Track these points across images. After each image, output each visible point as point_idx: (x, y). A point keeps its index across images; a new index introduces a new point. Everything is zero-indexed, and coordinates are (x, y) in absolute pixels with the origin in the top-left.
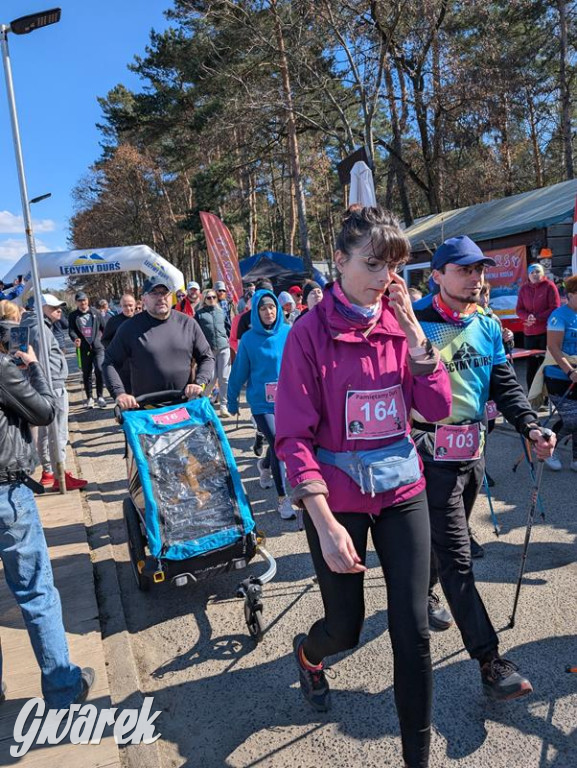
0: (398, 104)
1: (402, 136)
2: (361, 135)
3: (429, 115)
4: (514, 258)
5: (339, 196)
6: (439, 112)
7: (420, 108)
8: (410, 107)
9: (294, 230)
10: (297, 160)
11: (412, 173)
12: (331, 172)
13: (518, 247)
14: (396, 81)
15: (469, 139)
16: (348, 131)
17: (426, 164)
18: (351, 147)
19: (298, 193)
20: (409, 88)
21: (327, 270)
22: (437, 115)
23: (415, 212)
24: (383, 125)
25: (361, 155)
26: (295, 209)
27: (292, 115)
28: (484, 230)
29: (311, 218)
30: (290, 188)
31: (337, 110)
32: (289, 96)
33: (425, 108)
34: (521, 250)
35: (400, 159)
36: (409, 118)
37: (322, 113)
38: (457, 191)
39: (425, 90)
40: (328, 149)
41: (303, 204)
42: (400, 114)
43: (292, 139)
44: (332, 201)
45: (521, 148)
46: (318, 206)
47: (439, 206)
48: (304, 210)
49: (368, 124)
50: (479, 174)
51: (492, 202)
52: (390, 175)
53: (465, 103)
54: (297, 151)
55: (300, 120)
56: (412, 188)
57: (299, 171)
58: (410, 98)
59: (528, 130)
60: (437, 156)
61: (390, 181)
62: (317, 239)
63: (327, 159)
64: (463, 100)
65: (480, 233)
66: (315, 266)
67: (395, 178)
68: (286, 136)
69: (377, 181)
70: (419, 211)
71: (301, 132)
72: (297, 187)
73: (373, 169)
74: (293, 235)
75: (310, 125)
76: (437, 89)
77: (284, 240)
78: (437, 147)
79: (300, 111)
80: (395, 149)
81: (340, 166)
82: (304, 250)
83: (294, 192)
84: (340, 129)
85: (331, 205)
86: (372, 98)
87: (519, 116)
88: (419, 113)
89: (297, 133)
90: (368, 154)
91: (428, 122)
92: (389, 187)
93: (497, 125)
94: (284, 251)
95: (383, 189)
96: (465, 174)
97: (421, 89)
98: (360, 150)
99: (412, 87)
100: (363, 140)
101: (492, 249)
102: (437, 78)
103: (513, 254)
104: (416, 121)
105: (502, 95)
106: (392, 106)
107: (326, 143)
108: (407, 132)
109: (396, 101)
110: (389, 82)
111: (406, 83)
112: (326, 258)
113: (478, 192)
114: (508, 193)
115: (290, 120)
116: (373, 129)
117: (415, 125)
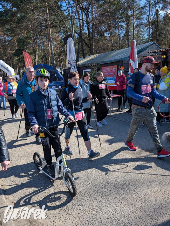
0: (81, 21)
1: (82, 31)
2: (70, 30)
3: (90, 26)
4: (114, 69)
5: (64, 48)
6: (93, 25)
7: (88, 23)
8: (85, 22)
9: (50, 58)
10: (51, 36)
11: (85, 43)
12: (61, 41)
13: (115, 66)
14: (81, 14)
15: (101, 34)
16: (66, 28)
17: (89, 40)
18: (68, 33)
19: (51, 46)
20: (84, 16)
21: (60, 71)
22: (93, 26)
23: (86, 55)
24: (77, 27)
25: (70, 36)
26: (50, 51)
27: (49, 21)
28: (106, 60)
29: (55, 54)
30: (49, 45)
31: (63, 21)
32: (48, 15)
33: (89, 23)
34: (115, 67)
35: (82, 38)
36: (84, 26)
37: (58, 22)
38: (98, 49)
39: (89, 18)
40: (60, 33)
41: (53, 50)
42: (82, 24)
43: (49, 29)
44: (61, 50)
45: (116, 38)
46: (57, 51)
47: (93, 53)
48: (53, 51)
49: (72, 26)
50: (104, 44)
51: (108, 53)
52: (79, 42)
53: (100, 23)
54: (51, 33)
55: (51, 23)
56: (85, 47)
57: (51, 40)
58: (85, 20)
59: (117, 33)
60: (92, 38)
61: (79, 44)
62: (57, 61)
63: (60, 36)
64: (100, 22)
65: (105, 61)
66: (56, 69)
67: (80, 44)
68: (47, 28)
69: (75, 44)
70: (87, 54)
71: (52, 27)
72: (51, 44)
73: (74, 40)
74: (49, 59)
75: (55, 25)
76: (93, 18)
77: (47, 61)
78: (92, 35)
79: (52, 20)
80: (80, 35)
81: (64, 39)
82: (53, 64)
83: (50, 46)
84: (64, 27)
85: (61, 51)
86: (74, 19)
87: (116, 28)
88: (87, 24)
89: (51, 28)
90: (72, 36)
91: (90, 28)
92: (78, 46)
93: (109, 30)
94: (47, 64)
95: (77, 47)
96: (100, 44)
97: (88, 17)
98: (70, 34)
99: (85, 16)
100: (71, 31)
101: (108, 66)
102: (93, 15)
103: (113, 68)
104: (86, 27)
105: (110, 22)
106: (79, 22)
107: (60, 31)
108: (84, 30)
109: (81, 20)
110: (79, 14)
111: (84, 15)
112: (60, 67)
113: (104, 50)
114: (112, 50)
115: (49, 23)
116: (74, 29)
117: (86, 28)
